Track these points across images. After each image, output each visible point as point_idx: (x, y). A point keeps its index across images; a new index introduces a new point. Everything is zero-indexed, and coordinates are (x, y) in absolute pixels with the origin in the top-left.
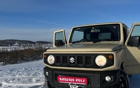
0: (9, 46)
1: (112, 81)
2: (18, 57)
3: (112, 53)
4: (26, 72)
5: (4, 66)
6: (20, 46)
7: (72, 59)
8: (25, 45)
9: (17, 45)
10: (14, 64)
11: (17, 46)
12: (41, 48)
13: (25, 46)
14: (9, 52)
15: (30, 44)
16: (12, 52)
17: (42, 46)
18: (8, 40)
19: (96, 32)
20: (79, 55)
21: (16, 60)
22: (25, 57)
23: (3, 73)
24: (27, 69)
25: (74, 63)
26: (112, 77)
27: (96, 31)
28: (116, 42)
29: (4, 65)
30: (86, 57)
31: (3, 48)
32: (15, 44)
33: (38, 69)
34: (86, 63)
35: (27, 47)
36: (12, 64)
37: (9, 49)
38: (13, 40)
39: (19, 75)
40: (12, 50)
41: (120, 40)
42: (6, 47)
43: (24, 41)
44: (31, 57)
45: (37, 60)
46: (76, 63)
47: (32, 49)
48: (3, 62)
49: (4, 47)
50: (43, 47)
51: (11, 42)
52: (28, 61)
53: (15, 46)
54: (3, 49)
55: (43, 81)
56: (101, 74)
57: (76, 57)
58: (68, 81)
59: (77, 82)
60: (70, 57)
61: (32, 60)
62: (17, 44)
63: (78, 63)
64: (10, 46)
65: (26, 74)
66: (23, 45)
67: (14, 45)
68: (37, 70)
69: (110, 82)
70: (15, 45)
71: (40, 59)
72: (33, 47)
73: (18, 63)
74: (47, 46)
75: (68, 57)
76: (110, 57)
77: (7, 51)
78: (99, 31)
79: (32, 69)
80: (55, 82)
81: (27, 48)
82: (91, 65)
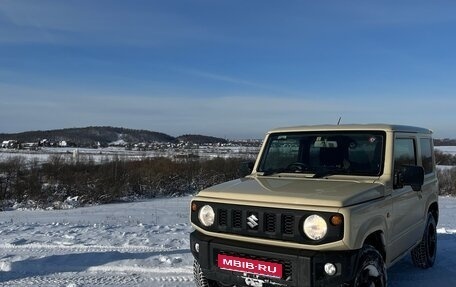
0: (96, 147)
1: (339, 274)
2: (123, 182)
3: (341, 211)
4: (149, 236)
5: (80, 209)
6: (130, 147)
7: (253, 218)
8: (147, 146)
9: (120, 146)
10: (110, 203)
11: (123, 149)
12: (194, 156)
13: (145, 149)
14: (98, 166)
15: (161, 144)
16: (107, 167)
17: (197, 152)
18: (96, 128)
19: (328, 146)
20: (268, 212)
21: (117, 191)
22: (145, 183)
23: (90, 236)
24: (150, 227)
25: (256, 228)
26: (339, 265)
27: (328, 144)
28: (369, 180)
29: (82, 205)
30: (284, 217)
31: (79, 153)
32: (116, 140)
33: (181, 227)
34: (283, 230)
35: (153, 152)
36: (106, 203)
37: (98, 156)
38: (109, 128)
39: (130, 244)
40: (107, 160)
41: (382, 173)
42: (88, 150)
44: (163, 184)
45: (179, 195)
46: (261, 228)
47: (168, 160)
48: (79, 195)
49: (82, 150)
50: (201, 154)
51: (103, 136)
52: (153, 196)
53: (114, 149)
54: (80, 156)
55: (190, 265)
56: (312, 258)
57: (261, 214)
58: (241, 268)
59: (260, 272)
60: (250, 215)
61: (166, 194)
62: (121, 142)
63: (266, 228)
64: (101, 146)
65: (147, 241)
66: (140, 147)
67: (114, 145)
68: (178, 230)
69: (333, 278)
70: (116, 143)
71: (191, 193)
72: (170, 154)
73: (123, 202)
74: (213, 152)
75: (244, 212)
76: (335, 220)
77: (92, 161)
78: (335, 144)
79: (162, 227)
80: (214, 267)
81: (151, 155)
82: (292, 236)
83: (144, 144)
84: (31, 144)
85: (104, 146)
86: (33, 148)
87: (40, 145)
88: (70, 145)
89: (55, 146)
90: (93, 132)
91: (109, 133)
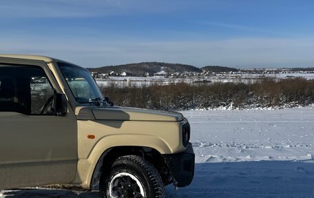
6: (168, 76)
8: (180, 75)
9: (162, 75)
11: (163, 77)
13: (177, 77)
15: (190, 73)
18: (147, 63)
32: (160, 71)
35: (182, 79)
38: (155, 63)
43: (177, 65)
51: (152, 68)
53: (158, 77)
54: (132, 83)
62: (163, 72)
64: (149, 75)
66: (175, 75)
67: (158, 75)
70: (160, 73)
74: (225, 79)
83: (178, 74)
84: (104, 75)
85: (151, 75)
86: (104, 77)
87: (110, 75)
88: (128, 75)
89: (119, 76)
90: (145, 66)
91: (155, 66)
